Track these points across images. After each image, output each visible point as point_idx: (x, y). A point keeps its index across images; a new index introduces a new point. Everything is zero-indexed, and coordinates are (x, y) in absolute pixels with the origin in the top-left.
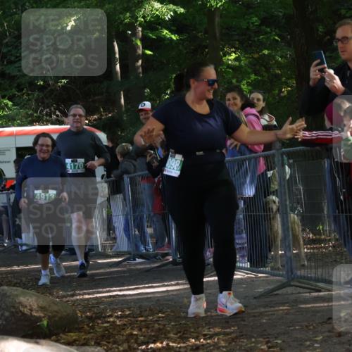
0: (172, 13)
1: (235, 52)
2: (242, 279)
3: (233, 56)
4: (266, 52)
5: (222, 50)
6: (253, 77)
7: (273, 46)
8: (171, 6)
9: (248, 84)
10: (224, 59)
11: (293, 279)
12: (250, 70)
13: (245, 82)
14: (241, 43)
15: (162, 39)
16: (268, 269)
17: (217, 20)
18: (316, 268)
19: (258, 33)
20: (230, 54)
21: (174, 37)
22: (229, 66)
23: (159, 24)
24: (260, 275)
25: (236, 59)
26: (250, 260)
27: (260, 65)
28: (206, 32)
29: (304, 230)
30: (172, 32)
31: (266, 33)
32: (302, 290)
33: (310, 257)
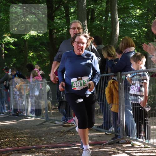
0: (13, 41)
1: (32, 53)
2: (33, 120)
3: (32, 54)
4: (41, 53)
5: (28, 52)
6: (37, 60)
7: (43, 51)
8: (13, 39)
9: (36, 62)
10: (29, 55)
11: (48, 120)
12: (36, 58)
13: (35, 61)
14: (34, 50)
15: (10, 48)
16: (41, 117)
17: (27, 43)
18: (55, 116)
19: (39, 47)
20: (31, 53)
21: (14, 48)
22: (30, 57)
23: (9, 44)
24: (38, 119)
25: (33, 55)
26: (35, 114)
27: (39, 56)
28: (24, 46)
29: (52, 105)
30: (13, 46)
31: (41, 47)
32: (50, 123)
33: (53, 113)
